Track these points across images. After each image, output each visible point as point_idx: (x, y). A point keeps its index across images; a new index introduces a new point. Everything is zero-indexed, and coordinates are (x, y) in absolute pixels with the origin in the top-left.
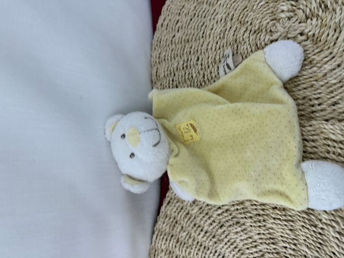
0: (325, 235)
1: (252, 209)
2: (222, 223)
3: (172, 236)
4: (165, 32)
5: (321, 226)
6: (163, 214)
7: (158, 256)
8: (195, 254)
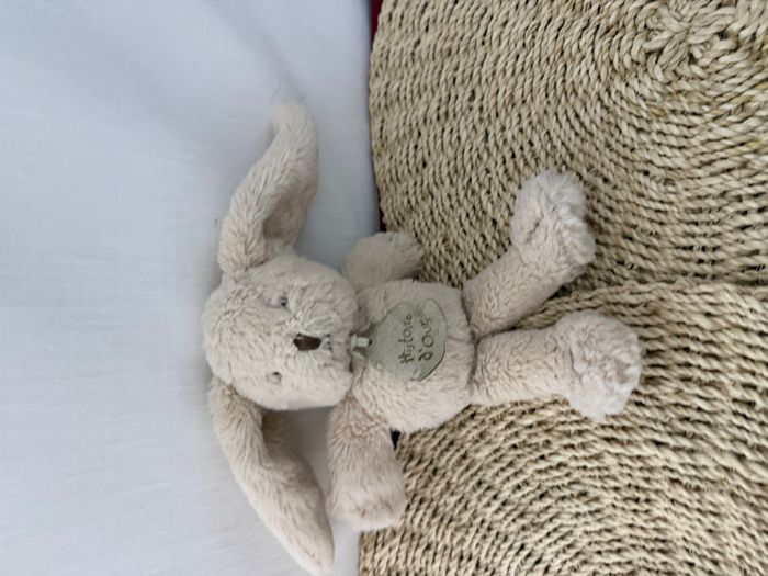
3: (421, 502)
8: (474, 544)
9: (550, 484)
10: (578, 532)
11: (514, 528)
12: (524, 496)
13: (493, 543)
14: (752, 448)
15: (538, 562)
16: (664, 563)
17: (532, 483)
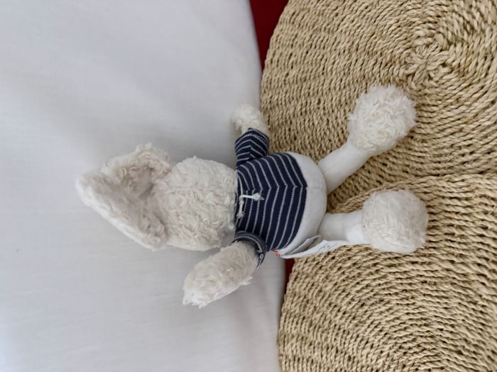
0: (487, 314)
1: (398, 284)
2: (363, 302)
3: (304, 318)
4: (276, 70)
5: (481, 303)
6: (291, 291)
7: (288, 342)
8: (333, 339)
9: (364, 298)
10: (383, 322)
11: (351, 326)
12: (353, 307)
13: (342, 337)
14: (457, 257)
15: (367, 342)
16: (428, 331)
17: (356, 299)
